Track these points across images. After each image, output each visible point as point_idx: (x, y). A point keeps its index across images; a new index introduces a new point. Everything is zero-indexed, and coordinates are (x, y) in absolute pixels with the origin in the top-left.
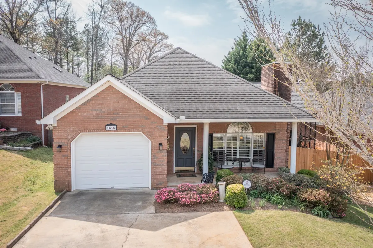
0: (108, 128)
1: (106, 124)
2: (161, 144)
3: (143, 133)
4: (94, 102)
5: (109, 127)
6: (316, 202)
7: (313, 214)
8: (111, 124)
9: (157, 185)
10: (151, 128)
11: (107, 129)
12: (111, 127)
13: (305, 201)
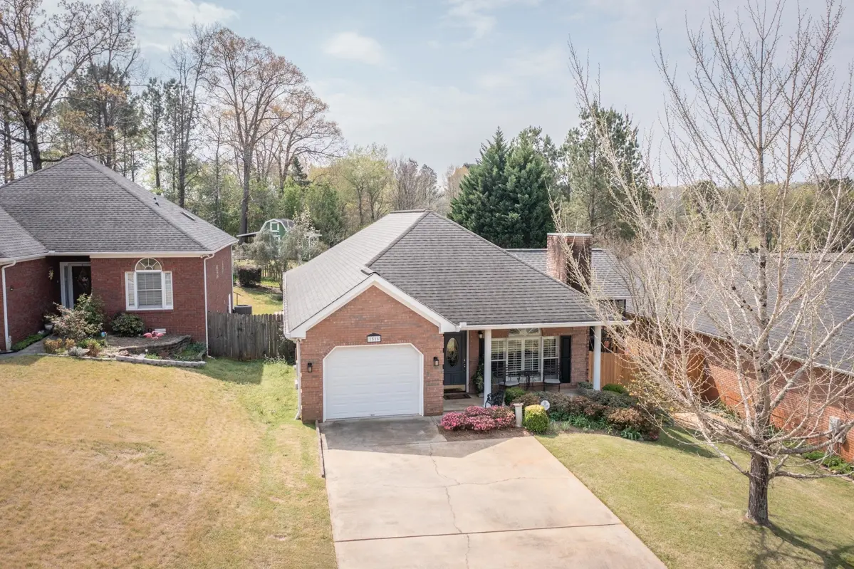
0: (370, 339)
1: (368, 334)
2: (435, 359)
3: (413, 344)
4: (352, 307)
5: (371, 337)
6: (625, 423)
7: (622, 436)
8: (374, 335)
9: (432, 410)
10: (424, 338)
11: (369, 341)
12: (374, 337)
13: (613, 422)
